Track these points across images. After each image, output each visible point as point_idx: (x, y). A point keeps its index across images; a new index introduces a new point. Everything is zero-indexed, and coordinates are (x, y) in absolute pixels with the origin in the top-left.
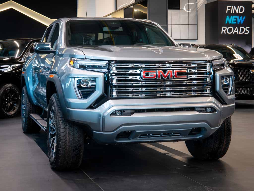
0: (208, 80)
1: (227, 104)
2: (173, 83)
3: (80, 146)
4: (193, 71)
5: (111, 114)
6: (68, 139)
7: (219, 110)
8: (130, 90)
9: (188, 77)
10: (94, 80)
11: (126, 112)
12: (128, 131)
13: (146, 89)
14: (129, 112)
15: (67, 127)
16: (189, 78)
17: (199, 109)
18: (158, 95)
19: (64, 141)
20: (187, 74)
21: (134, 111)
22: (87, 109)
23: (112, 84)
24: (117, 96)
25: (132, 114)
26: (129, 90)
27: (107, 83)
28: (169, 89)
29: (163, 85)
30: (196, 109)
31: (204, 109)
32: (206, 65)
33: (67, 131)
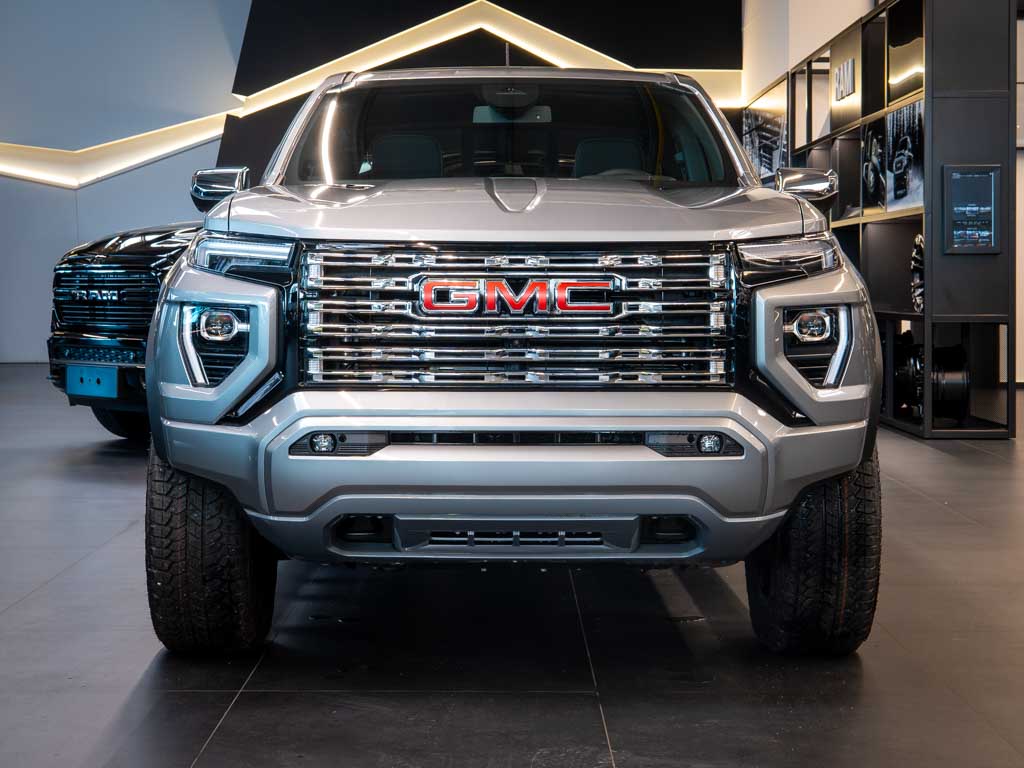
0: (716, 321)
1: (814, 425)
2: (552, 332)
3: (230, 565)
4: (643, 283)
5: (290, 448)
6: (179, 534)
7: (760, 447)
8: (374, 357)
9: (618, 310)
10: (243, 313)
11: (350, 439)
12: (374, 516)
13: (437, 354)
14: (366, 439)
15: (180, 490)
16: (625, 313)
17: (663, 440)
18: (490, 379)
19: (166, 542)
20: (617, 296)
21: (382, 439)
22: (218, 423)
23: (305, 331)
24: (325, 377)
25: (373, 448)
26: (370, 354)
27: (290, 328)
28: (533, 355)
29: (513, 339)
30: (651, 440)
31: (684, 440)
32: (707, 260)
33: (179, 506)
